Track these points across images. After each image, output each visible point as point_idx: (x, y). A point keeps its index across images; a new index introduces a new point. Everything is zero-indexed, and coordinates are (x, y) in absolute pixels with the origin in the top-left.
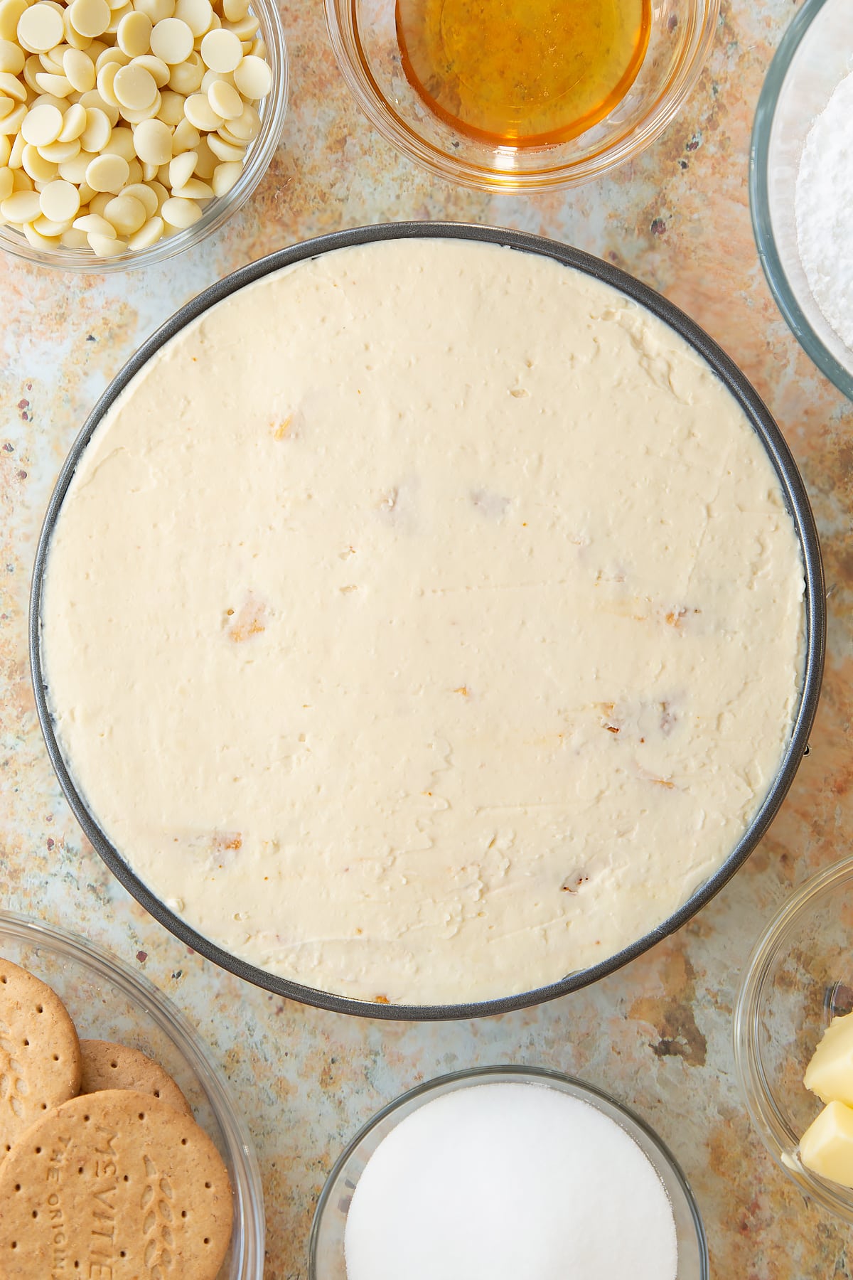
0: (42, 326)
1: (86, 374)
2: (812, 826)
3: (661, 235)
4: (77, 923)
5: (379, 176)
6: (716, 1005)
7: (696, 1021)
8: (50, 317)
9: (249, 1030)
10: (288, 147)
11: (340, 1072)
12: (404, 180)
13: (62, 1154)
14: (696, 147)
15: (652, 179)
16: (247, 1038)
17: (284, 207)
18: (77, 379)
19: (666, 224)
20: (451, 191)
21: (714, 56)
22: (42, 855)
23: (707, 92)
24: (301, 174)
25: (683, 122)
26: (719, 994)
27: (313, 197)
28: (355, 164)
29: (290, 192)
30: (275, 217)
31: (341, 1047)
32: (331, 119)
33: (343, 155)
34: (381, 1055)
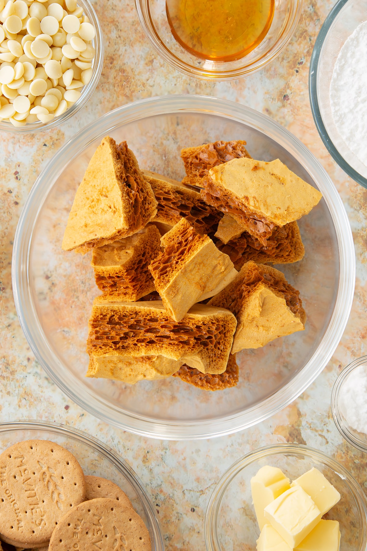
0: (24, 140)
1: (43, 160)
2: (352, 352)
3: (287, 101)
4: (39, 394)
5: (167, 76)
6: (311, 428)
7: (302, 435)
8: (28, 136)
9: (112, 439)
10: (129, 64)
11: (151, 457)
12: (178, 78)
13: (79, 526)
14: (302, 64)
15: (283, 77)
16: (111, 442)
17: (127, 89)
18: (39, 162)
19: (290, 97)
20: (198, 82)
21: (310, 25)
22: (24, 365)
23: (307, 40)
24: (134, 75)
25: (297, 53)
26: (312, 423)
27: (139, 85)
28: (157, 71)
29: (130, 83)
30: (123, 93)
31: (151, 446)
32: (147, 51)
33: (152, 67)
34: (168, 449)
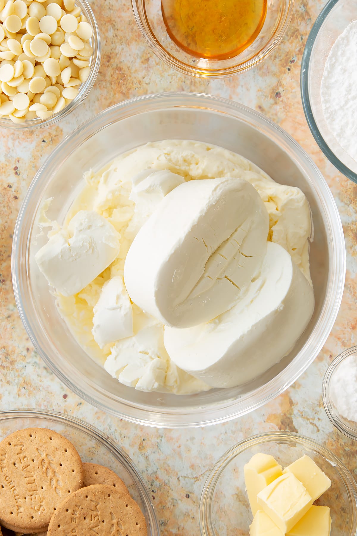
0: (23, 136)
1: (41, 156)
2: (342, 343)
3: (279, 98)
4: (38, 383)
5: (163, 74)
6: (302, 417)
7: (294, 423)
8: (27, 132)
9: (109, 427)
10: (125, 62)
11: (147, 444)
12: (173, 76)
13: (77, 511)
14: (294, 62)
15: (275, 75)
16: (108, 430)
17: (124, 87)
18: (38, 158)
19: (282, 94)
20: (192, 80)
21: (302, 24)
22: (23, 355)
23: (299, 39)
24: (130, 73)
25: (289, 52)
26: (303, 412)
27: (135, 82)
28: (153, 69)
29: (126, 80)
30: (120, 91)
31: (147, 434)
32: (143, 50)
33: (148, 65)
34: (164, 437)
